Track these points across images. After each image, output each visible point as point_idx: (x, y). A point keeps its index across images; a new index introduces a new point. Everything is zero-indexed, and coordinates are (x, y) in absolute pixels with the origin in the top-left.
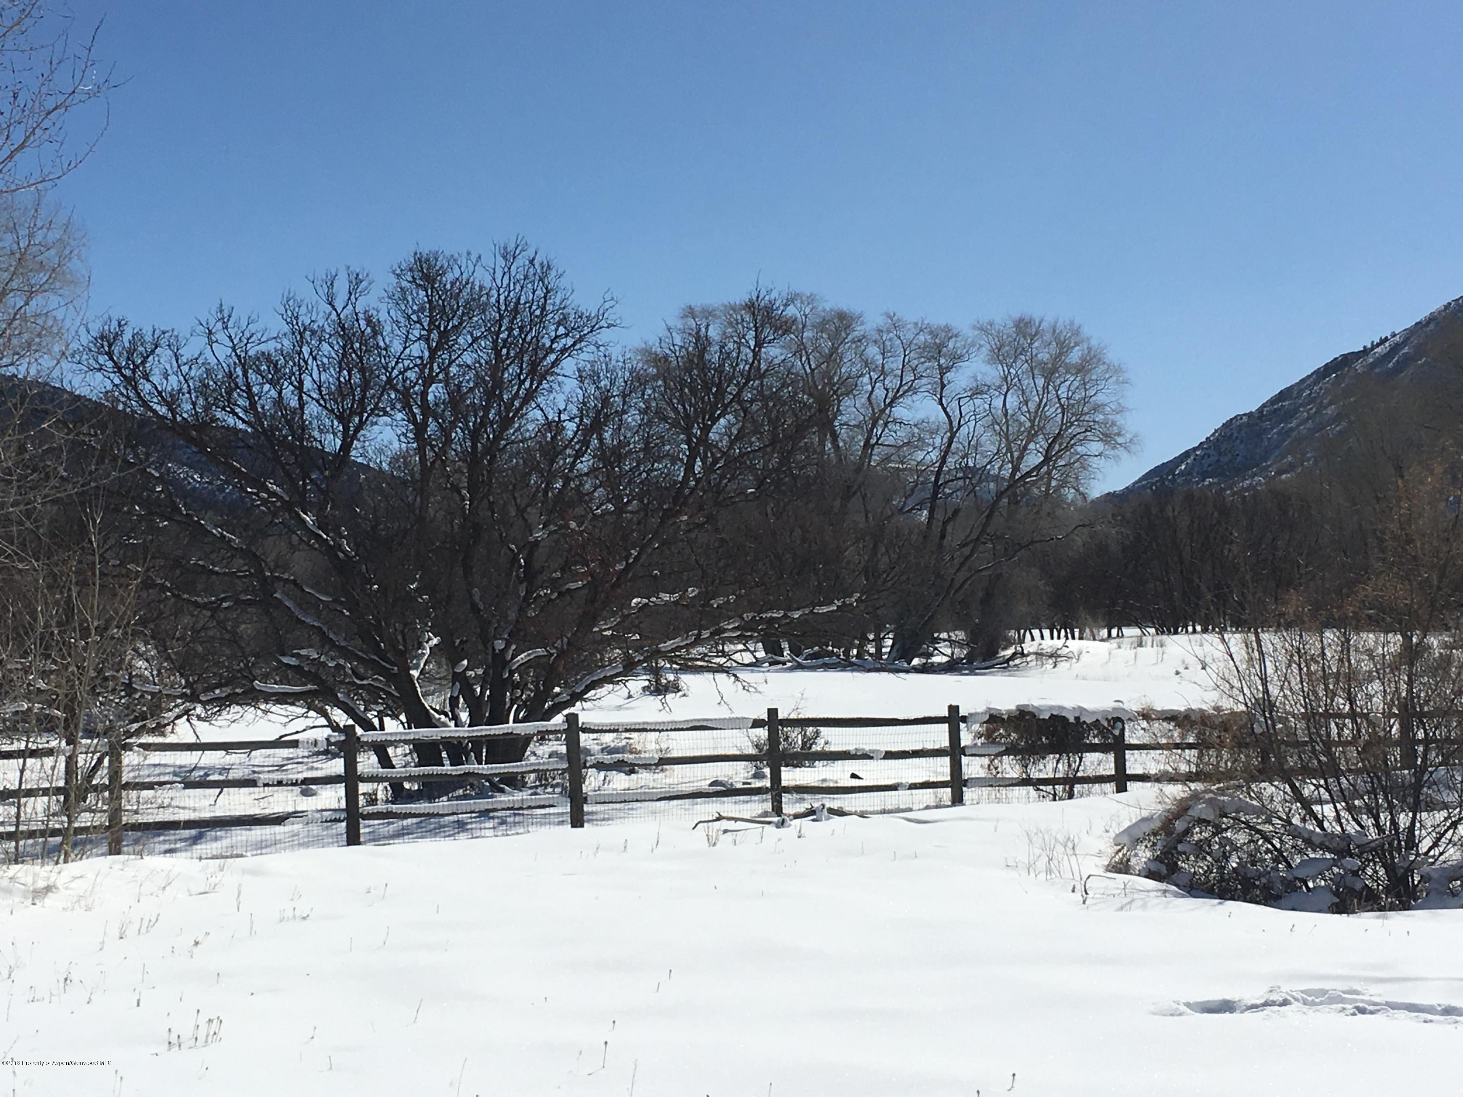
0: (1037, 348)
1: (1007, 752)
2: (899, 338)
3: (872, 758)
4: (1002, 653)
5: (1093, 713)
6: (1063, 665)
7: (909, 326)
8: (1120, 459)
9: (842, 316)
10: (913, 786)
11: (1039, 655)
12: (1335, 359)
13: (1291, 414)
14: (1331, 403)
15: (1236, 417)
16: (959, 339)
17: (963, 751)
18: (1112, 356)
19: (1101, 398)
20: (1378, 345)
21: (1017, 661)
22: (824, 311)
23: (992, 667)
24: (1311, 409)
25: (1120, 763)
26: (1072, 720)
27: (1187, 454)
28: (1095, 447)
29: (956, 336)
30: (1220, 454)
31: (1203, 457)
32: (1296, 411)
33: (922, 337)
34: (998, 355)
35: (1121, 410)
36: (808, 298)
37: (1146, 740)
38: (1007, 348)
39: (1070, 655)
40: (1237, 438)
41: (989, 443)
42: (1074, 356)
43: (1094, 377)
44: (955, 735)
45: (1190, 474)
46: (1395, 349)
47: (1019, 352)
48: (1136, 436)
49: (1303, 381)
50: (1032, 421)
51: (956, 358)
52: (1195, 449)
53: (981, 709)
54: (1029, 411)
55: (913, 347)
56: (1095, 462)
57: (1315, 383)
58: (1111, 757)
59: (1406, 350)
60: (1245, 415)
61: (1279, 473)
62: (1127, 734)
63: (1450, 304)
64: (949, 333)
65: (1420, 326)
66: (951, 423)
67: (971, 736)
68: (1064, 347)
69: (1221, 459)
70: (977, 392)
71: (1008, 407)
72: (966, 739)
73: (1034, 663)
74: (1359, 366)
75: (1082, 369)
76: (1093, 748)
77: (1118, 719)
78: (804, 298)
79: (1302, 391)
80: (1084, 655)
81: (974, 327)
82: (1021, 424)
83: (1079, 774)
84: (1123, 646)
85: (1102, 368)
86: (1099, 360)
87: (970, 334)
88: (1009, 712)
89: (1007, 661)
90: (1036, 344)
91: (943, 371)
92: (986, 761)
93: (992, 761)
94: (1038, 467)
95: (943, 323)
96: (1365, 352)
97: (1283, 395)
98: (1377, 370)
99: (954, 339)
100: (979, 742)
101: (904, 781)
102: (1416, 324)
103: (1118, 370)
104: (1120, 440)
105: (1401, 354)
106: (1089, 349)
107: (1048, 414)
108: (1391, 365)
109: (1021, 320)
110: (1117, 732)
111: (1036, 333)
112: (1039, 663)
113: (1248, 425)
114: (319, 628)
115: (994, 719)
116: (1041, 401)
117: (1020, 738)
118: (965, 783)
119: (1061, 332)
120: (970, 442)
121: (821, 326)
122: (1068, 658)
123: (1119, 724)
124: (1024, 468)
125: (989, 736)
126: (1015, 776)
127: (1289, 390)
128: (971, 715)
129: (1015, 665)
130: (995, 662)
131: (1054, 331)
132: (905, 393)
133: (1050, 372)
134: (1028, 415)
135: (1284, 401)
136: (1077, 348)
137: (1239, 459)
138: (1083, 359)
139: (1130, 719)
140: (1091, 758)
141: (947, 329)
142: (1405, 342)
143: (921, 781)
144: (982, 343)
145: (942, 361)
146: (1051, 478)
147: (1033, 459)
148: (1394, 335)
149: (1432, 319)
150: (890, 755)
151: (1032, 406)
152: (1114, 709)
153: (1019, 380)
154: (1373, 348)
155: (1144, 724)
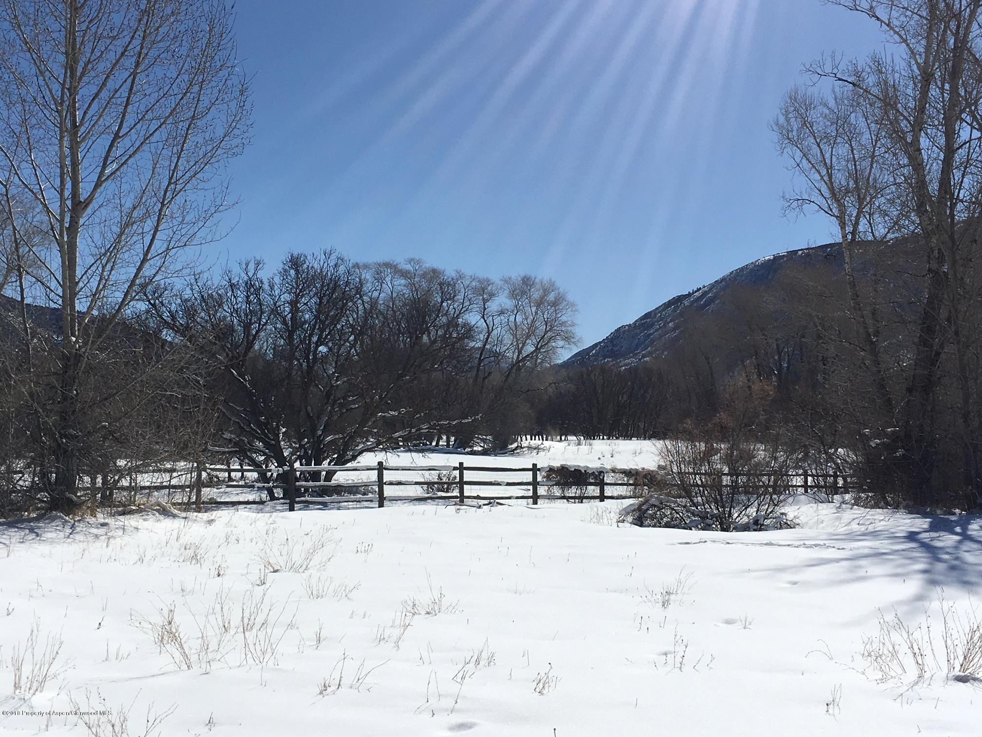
0: (532, 292)
1: (556, 485)
2: (462, 283)
3: (501, 485)
4: (510, 447)
5: (592, 469)
6: (542, 454)
7: (468, 277)
8: (572, 349)
9: (434, 271)
10: (517, 498)
11: (529, 448)
12: (674, 298)
13: (652, 325)
14: (671, 321)
15: (622, 326)
16: (494, 285)
17: (538, 483)
18: (570, 297)
19: (564, 318)
20: (696, 292)
21: (518, 451)
22: (426, 268)
23: (506, 453)
24: (661, 324)
25: (602, 491)
26: (583, 471)
27: (596, 345)
28: (561, 343)
29: (492, 284)
30: (613, 346)
31: (604, 347)
32: (653, 324)
33: (474, 283)
34: (513, 295)
35: (573, 325)
36: (418, 261)
37: (613, 482)
38: (518, 291)
39: (545, 448)
40: (622, 338)
41: (508, 339)
42: (551, 297)
43: (561, 308)
44: (535, 477)
45: (597, 356)
46: (705, 294)
47: (523, 293)
48: (581, 338)
49: (657, 309)
50: (529, 329)
51: (492, 295)
52: (600, 342)
53: (546, 465)
54: (528, 324)
55: (470, 288)
56: (559, 351)
57: (664, 310)
58: (598, 488)
59: (710, 295)
60: (627, 325)
61: (643, 357)
62: (605, 478)
63: (733, 272)
64: (488, 282)
65: (717, 283)
66: (488, 328)
67: (541, 477)
68: (546, 292)
69: (614, 348)
70: (501, 313)
71: (517, 320)
72: (539, 479)
73: (527, 452)
74: (686, 303)
75: (555, 304)
76: (591, 484)
77: (603, 472)
78: (416, 261)
79: (656, 314)
80: (552, 448)
81: (501, 280)
82: (523, 330)
83: (585, 495)
84: (571, 445)
85: (565, 303)
86: (563, 299)
87: (500, 283)
88: (558, 467)
89: (513, 451)
90: (532, 290)
91: (485, 301)
92: (546, 488)
93: (549, 488)
94: (532, 353)
95: (485, 277)
96: (689, 295)
97: (647, 316)
98: (695, 305)
99: (491, 286)
100: (545, 480)
101: (514, 495)
102: (716, 281)
103: (573, 305)
104: (573, 340)
105: (707, 297)
106: (559, 294)
107: (537, 325)
108: (702, 303)
109: (525, 277)
110: (601, 477)
111: (533, 284)
112: (530, 452)
113: (628, 331)
114: (238, 422)
115: (551, 470)
116: (534, 319)
117: (561, 479)
118: (538, 497)
119: (545, 284)
120: (498, 338)
121: (424, 276)
122: (544, 450)
123: (602, 474)
124: (524, 354)
125: (548, 477)
126: (559, 495)
127: (650, 313)
128: (542, 468)
129: (517, 453)
130: (507, 451)
131: (542, 284)
132: (464, 311)
133: (539, 304)
134: (527, 326)
135: (647, 319)
136: (553, 293)
137: (623, 348)
138: (556, 298)
139: (607, 472)
140: (591, 488)
141: (488, 280)
142: (710, 290)
143: (521, 495)
144: (505, 288)
145: (485, 296)
146: (537, 358)
147: (530, 348)
148: (704, 287)
149: (723, 279)
150: (508, 484)
151: (529, 321)
152: (601, 468)
153: (523, 307)
154: (693, 293)
155: (613, 474)
